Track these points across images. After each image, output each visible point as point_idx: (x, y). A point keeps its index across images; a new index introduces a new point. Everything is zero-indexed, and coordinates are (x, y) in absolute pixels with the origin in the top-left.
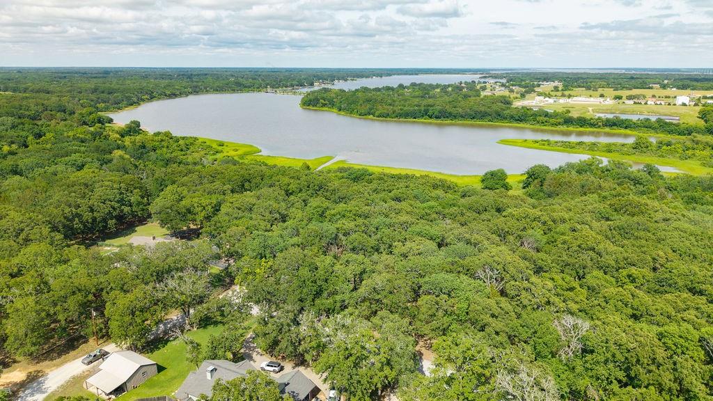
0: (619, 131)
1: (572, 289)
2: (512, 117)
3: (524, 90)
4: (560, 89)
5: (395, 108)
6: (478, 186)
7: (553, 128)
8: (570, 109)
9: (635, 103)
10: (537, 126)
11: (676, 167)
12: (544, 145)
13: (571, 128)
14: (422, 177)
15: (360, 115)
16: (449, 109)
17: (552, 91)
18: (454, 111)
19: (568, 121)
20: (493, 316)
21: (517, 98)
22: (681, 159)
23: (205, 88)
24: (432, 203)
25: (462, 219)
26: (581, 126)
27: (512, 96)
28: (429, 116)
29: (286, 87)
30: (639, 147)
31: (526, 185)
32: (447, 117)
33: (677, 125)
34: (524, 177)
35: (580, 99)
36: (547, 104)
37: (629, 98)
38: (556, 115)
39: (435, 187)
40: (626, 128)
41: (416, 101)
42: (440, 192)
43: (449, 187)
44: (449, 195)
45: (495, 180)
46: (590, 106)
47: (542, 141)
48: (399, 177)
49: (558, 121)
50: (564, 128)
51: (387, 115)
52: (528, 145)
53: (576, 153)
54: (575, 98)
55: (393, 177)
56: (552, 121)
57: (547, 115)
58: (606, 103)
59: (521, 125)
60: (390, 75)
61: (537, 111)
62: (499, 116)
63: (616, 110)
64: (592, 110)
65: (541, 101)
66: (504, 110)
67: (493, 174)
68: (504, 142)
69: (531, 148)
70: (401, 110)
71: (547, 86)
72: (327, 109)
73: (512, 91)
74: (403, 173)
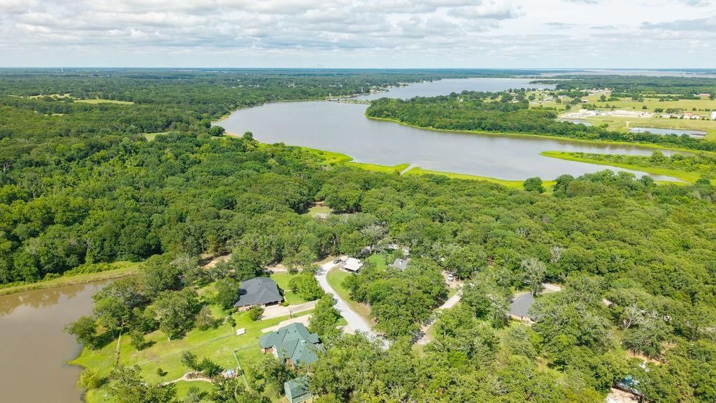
0: (647, 145)
1: (562, 238)
2: (555, 131)
3: (571, 100)
4: (607, 99)
5: (453, 121)
6: (522, 189)
7: (590, 142)
8: (608, 123)
9: (671, 117)
10: (576, 140)
11: (679, 177)
12: (577, 157)
13: (605, 142)
14: (482, 182)
15: (421, 126)
16: (500, 122)
17: (599, 101)
18: (503, 124)
19: (604, 136)
20: (522, 247)
21: (562, 110)
22: (687, 171)
23: (276, 96)
24: (491, 198)
25: (509, 207)
26: (615, 140)
27: (559, 107)
28: (482, 128)
29: (346, 95)
30: (657, 160)
31: (556, 188)
32: (498, 130)
33: (698, 141)
34: (555, 183)
35: (622, 112)
36: (589, 117)
37: (669, 111)
38: (593, 130)
39: (492, 188)
40: (654, 142)
41: (470, 114)
42: (495, 192)
43: (501, 189)
44: (501, 194)
45: (534, 185)
46: (629, 119)
47: (577, 153)
48: (467, 182)
49: (595, 135)
50: (599, 141)
51: (446, 127)
52: (564, 156)
53: (602, 164)
54: (617, 111)
55: (463, 181)
56: (589, 135)
57: (585, 129)
58: (645, 116)
59: (563, 138)
60: (439, 79)
61: (577, 126)
62: (543, 130)
63: (652, 125)
64: (630, 124)
65: (584, 114)
66: (548, 124)
67: (532, 181)
68: (545, 154)
69: (567, 159)
70: (458, 122)
71: (594, 95)
72: (390, 119)
73: (559, 101)
74: (470, 179)
